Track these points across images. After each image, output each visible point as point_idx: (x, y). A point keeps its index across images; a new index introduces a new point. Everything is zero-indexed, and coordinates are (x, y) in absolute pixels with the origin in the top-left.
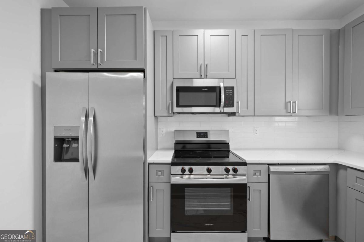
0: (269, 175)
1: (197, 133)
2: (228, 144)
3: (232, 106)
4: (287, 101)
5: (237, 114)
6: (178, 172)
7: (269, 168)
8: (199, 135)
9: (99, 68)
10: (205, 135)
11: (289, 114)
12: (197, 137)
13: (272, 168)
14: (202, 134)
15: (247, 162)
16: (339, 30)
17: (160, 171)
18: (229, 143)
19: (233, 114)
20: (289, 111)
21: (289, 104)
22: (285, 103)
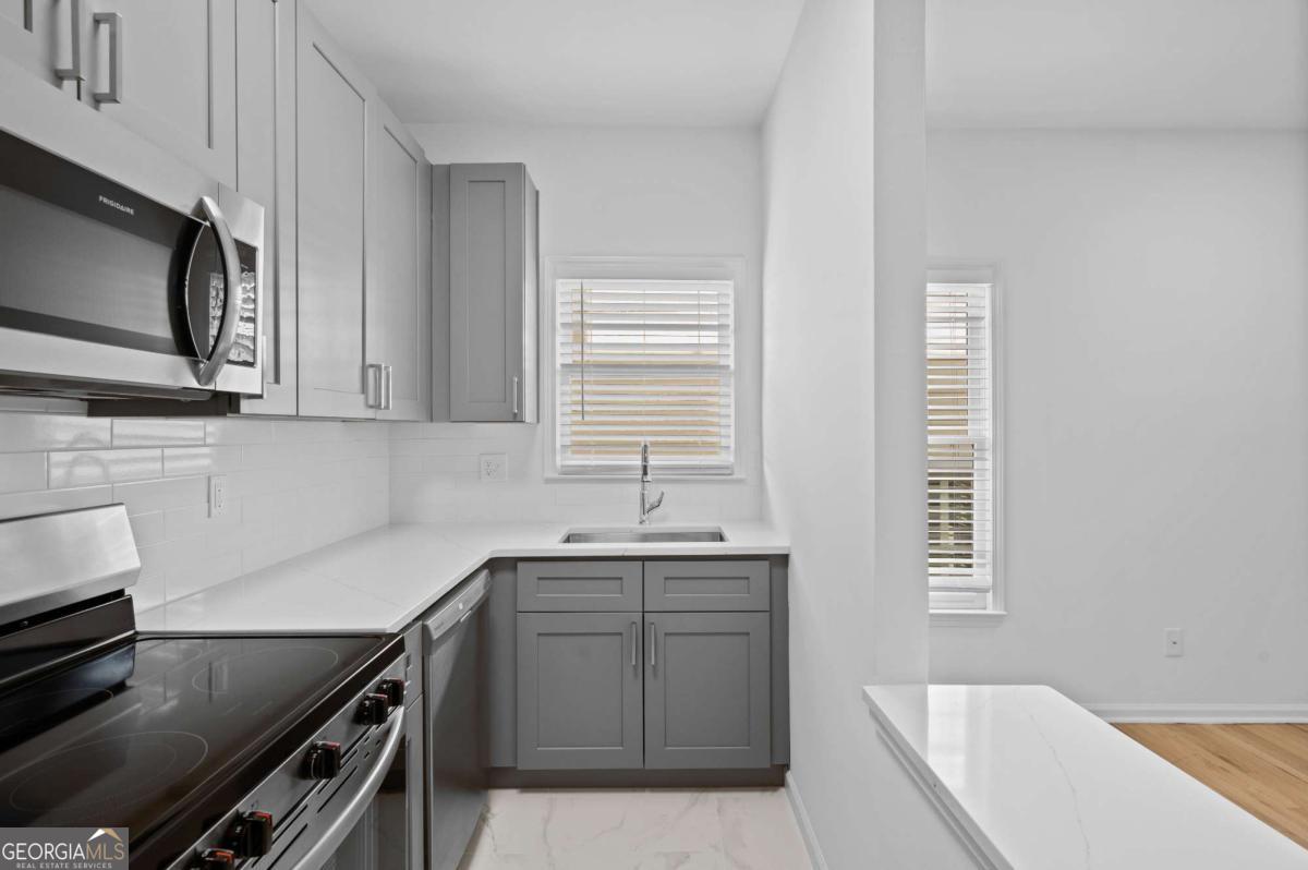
0: (424, 661)
4: (369, 361)
5: (245, 406)
7: (425, 632)
11: (370, 414)
13: (434, 626)
16: (432, 167)
20: (371, 402)
21: (371, 372)
22: (364, 368)
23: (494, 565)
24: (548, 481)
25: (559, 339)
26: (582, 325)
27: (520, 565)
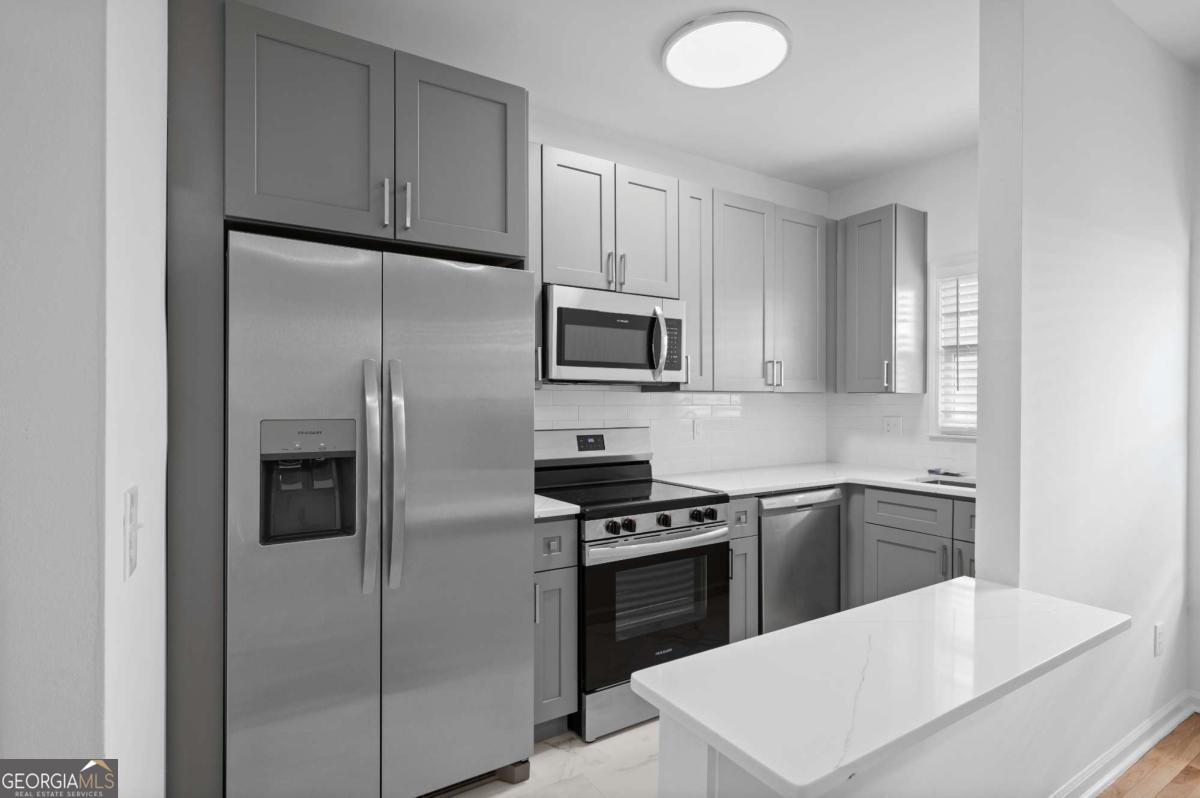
0: (760, 519)
1: (579, 438)
2: (645, 464)
3: (678, 367)
4: (767, 359)
5: (682, 387)
6: (601, 533)
7: (760, 504)
8: (584, 442)
9: (398, 237)
10: (598, 442)
11: (769, 389)
12: (580, 449)
13: (767, 503)
14: (591, 440)
15: (730, 495)
16: (837, 222)
17: (553, 539)
18: (647, 462)
19: (674, 387)
20: (770, 382)
21: (770, 365)
22: (765, 364)
23: (849, 489)
24: (933, 439)
25: (942, 326)
26: (957, 314)
27: (867, 491)
